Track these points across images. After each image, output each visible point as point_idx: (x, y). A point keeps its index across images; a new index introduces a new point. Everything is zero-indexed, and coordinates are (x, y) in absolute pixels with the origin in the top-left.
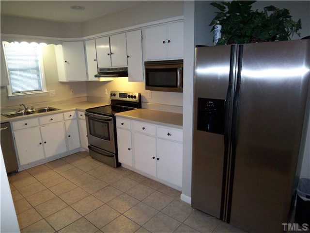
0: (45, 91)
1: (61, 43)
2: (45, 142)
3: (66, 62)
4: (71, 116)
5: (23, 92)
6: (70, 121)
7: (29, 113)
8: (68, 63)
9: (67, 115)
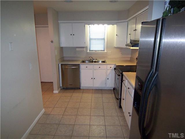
0: (105, 51)
1: (116, 24)
2: (94, 79)
3: (117, 35)
4: (111, 67)
5: (94, 51)
6: (110, 70)
7: (95, 62)
8: (118, 36)
9: (109, 66)
